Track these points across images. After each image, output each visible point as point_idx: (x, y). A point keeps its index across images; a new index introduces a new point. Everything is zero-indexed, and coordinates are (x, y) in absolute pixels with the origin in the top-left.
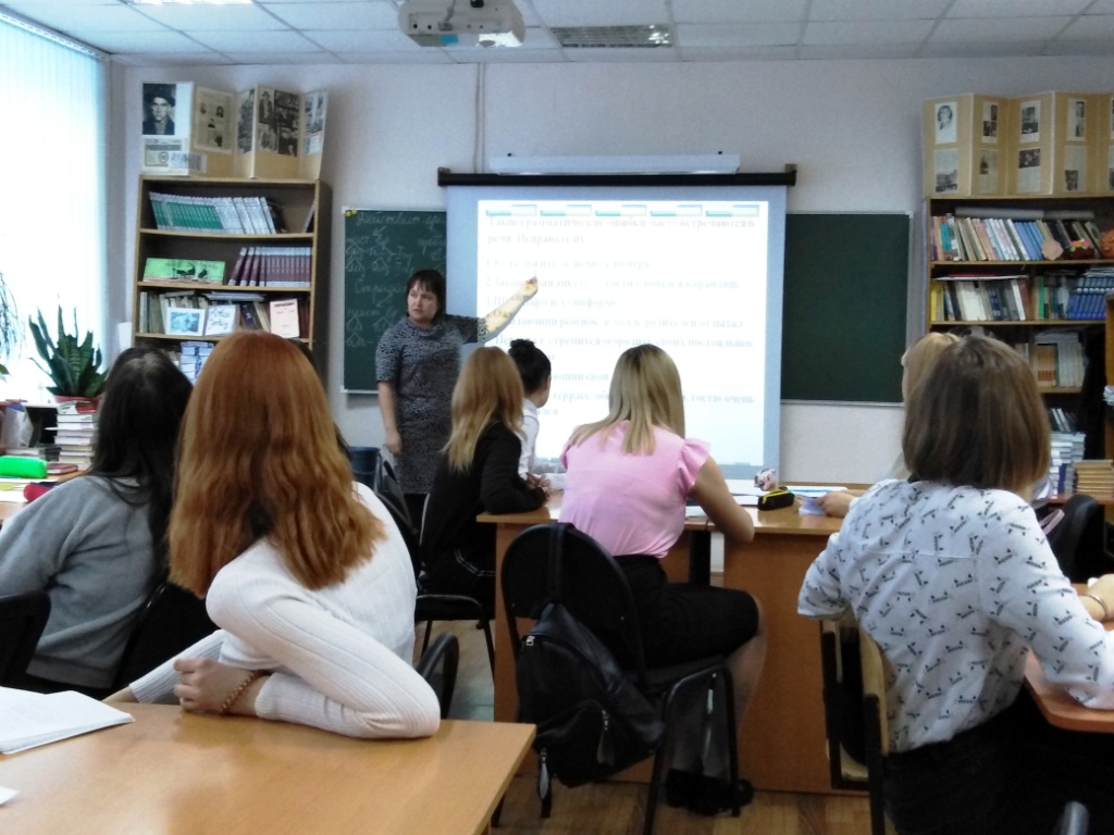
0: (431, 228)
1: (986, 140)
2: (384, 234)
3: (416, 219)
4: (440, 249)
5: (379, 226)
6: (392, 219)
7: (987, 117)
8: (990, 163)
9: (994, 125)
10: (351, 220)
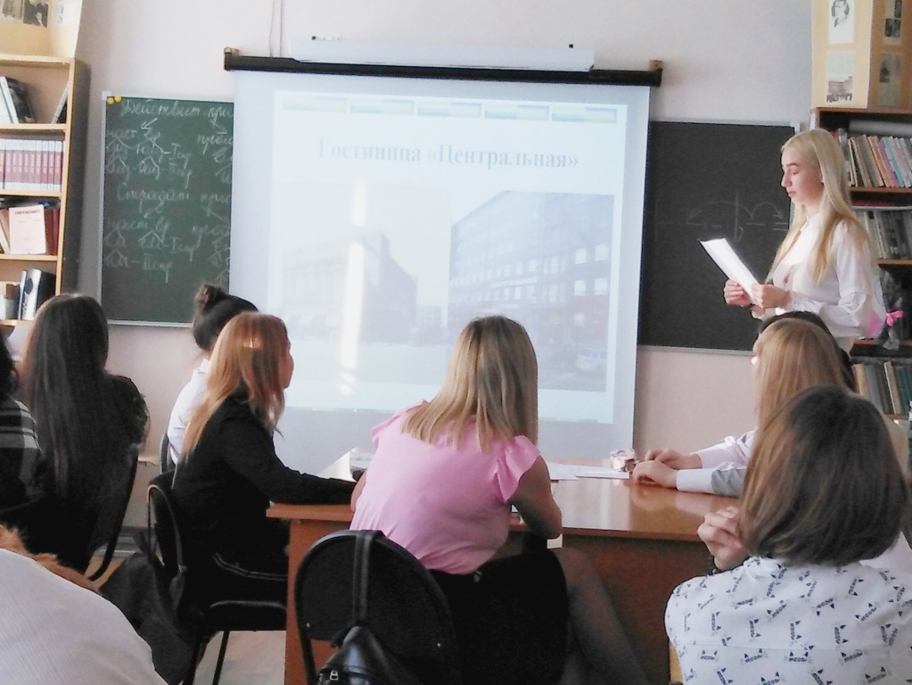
0: (214, 122)
1: (889, 41)
2: (156, 127)
3: (196, 110)
4: (225, 149)
5: (149, 118)
6: (166, 109)
7: (890, 14)
8: (892, 69)
9: (898, 23)
10: (114, 109)
